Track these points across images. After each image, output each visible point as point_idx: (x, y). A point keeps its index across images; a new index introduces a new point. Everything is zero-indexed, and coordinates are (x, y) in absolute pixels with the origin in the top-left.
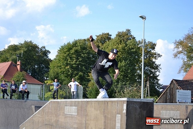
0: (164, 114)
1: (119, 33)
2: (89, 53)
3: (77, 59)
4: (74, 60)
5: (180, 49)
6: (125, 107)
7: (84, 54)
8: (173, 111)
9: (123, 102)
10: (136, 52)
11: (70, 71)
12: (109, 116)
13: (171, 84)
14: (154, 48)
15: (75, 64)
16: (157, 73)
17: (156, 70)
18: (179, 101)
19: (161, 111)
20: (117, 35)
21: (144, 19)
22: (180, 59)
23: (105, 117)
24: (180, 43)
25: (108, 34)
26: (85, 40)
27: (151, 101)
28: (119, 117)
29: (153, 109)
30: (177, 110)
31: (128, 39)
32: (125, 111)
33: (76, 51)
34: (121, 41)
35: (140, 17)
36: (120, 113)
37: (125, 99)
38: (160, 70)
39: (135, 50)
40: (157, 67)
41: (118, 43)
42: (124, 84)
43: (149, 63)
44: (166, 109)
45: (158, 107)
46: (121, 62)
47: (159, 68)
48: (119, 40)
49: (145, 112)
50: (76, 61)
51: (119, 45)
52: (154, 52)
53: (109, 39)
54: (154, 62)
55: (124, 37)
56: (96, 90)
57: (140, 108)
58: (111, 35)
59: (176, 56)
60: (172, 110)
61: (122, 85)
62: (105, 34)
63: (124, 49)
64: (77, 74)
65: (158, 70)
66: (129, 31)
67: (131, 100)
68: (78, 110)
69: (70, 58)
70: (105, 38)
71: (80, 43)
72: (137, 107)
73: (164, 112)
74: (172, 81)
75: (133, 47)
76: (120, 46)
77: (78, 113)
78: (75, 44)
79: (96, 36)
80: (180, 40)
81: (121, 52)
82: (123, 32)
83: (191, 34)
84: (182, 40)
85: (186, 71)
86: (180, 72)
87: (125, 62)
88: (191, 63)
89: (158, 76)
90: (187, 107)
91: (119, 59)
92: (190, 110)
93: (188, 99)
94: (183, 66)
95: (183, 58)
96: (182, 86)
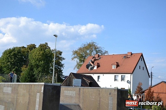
0: (66, 93)
1: (41, 44)
2: (22, 56)
3: (15, 58)
4: (13, 59)
5: (76, 56)
6: (43, 89)
7: (19, 56)
9: (41, 85)
10: (50, 56)
11: (10, 65)
12: (32, 94)
13: (69, 75)
14: (61, 54)
15: (13, 61)
16: (62, 69)
17: (61, 67)
18: (74, 85)
19: (64, 91)
20: (39, 46)
21: (56, 37)
23: (30, 94)
24: (76, 52)
25: (34, 45)
26: (20, 47)
27: (59, 85)
28: (38, 94)
29: (60, 90)
30: (74, 90)
31: (46, 48)
32: (42, 91)
33: (14, 54)
34: (42, 49)
36: (39, 92)
37: (43, 83)
38: (64, 67)
39: (49, 55)
40: (62, 65)
41: (40, 51)
42: (43, 75)
43: (58, 63)
44: (68, 90)
46: (41, 62)
47: (63, 66)
49: (55, 91)
50: (14, 60)
52: (61, 56)
53: (35, 47)
54: (61, 62)
55: (44, 47)
57: (52, 89)
58: (36, 46)
59: (73, 59)
60: (71, 90)
62: (32, 45)
63: (43, 54)
64: (14, 68)
66: (47, 43)
67: (47, 84)
68: (12, 90)
69: (10, 58)
70: (32, 47)
71: (17, 49)
72: (51, 88)
73: (66, 91)
74: (70, 74)
75: (48, 53)
77: (12, 91)
78: (14, 49)
79: (27, 45)
80: (76, 50)
81: (41, 55)
82: (43, 44)
83: (82, 47)
84: (77, 50)
85: (78, 68)
86: (74, 69)
87: (44, 62)
88: (81, 63)
89: (62, 70)
90: (80, 89)
91: (41, 60)
92: (81, 91)
93: (80, 84)
94: (77, 65)
95: (77, 61)
96: (76, 77)
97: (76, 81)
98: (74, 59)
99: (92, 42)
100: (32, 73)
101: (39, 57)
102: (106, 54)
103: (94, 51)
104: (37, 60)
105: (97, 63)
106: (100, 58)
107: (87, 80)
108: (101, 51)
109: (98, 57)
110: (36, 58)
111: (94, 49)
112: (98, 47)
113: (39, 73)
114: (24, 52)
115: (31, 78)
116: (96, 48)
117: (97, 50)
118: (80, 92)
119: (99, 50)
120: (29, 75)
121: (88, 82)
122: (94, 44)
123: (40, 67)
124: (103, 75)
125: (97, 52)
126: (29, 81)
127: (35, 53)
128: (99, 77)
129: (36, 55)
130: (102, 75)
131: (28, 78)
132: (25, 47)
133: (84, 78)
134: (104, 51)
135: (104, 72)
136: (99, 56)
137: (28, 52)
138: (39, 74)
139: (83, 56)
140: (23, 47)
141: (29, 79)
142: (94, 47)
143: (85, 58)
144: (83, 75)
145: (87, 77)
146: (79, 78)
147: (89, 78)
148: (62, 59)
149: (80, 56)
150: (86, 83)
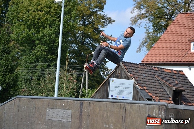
0: (51, 115)
8: (63, 110)
19: (47, 110)
30: (68, 107)
44: (55, 107)
45: (43, 103)
46: (44, 28)
52: (102, 13)
59: (134, 21)
60: (63, 108)
73: (51, 110)
85: (149, 48)
86: (139, 50)
88: (159, 35)
90: (81, 104)
92: (85, 110)
93: (128, 93)
94: (146, 40)
95: (148, 27)
96: (135, 73)
97: (117, 85)
98: (139, 21)
100: (7, 61)
115: (4, 75)
118: (81, 111)
121: (170, 88)
123: (38, 44)
133: (158, 79)
138: (38, 65)
139: (164, 14)
143: (170, 19)
144: (157, 69)
145: (169, 74)
146: (142, 77)
147: (174, 78)
148: (104, 22)
149: (155, 13)
150: (164, 92)
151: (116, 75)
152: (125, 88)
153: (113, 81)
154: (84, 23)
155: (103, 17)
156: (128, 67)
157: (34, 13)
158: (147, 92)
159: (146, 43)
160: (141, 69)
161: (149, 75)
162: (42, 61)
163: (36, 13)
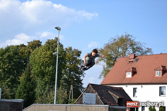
1: (49, 40)
2: (20, 58)
7: (16, 59)
10: (62, 58)
14: (79, 55)
16: (82, 78)
17: (81, 76)
18: (85, 102)
20: (46, 43)
21: (59, 30)
22: (101, 65)
25: (39, 41)
26: (18, 46)
30: (60, 109)
33: (9, 56)
34: (49, 48)
35: (56, 28)
38: (84, 75)
41: (46, 50)
42: (51, 87)
43: (75, 68)
44: (53, 109)
45: (47, 107)
46: (49, 67)
47: (83, 73)
48: (47, 47)
49: (15, 110)
50: (8, 66)
51: (48, 51)
52: (80, 58)
53: (40, 45)
55: (53, 44)
56: (20, 92)
57: (11, 107)
58: (41, 43)
59: (97, 62)
60: (56, 109)
61: (50, 88)
62: (36, 41)
64: (8, 77)
65: (83, 75)
70: (36, 45)
71: (12, 49)
72: (8, 106)
75: (60, 54)
76: (48, 53)
78: (8, 49)
79: (28, 42)
80: (101, 48)
81: (49, 58)
82: (52, 40)
83: (110, 43)
84: (103, 49)
85: (105, 76)
86: (100, 77)
87: (53, 68)
89: (82, 80)
90: (66, 107)
91: (48, 64)
92: (68, 110)
93: (93, 101)
94: (103, 72)
95: (104, 65)
96: (97, 90)
97: (87, 96)
98: (100, 62)
99: (126, 35)
100: (29, 85)
101: (45, 60)
102: (148, 54)
103: (129, 50)
104: (42, 65)
105: (132, 68)
106: (137, 60)
107: (114, 95)
108: (140, 49)
109: (134, 59)
110: (40, 61)
111: (129, 46)
112: (135, 42)
113: (46, 85)
114: (22, 53)
115: (28, 93)
116: (132, 45)
117: (135, 47)
119: (137, 48)
120: (25, 87)
121: (116, 97)
122: (130, 37)
124: (142, 86)
125: (134, 50)
126: (25, 97)
127: (39, 54)
128: (135, 90)
129: (40, 58)
130: (140, 86)
131: (24, 92)
132: (25, 45)
133: (110, 92)
134: (145, 49)
135: (142, 82)
136: (135, 57)
137: (30, 52)
138: (46, 87)
139: (112, 58)
140: (23, 46)
141: (25, 95)
142: (129, 43)
143: (115, 60)
144: (109, 87)
145: (115, 89)
146: (101, 92)
147: (118, 92)
148: (81, 63)
149: (107, 57)
150: (113, 99)
151: (87, 91)
152: (92, 98)
153: (85, 94)
154: (70, 63)
155: (80, 60)
156: (94, 87)
157: (43, 59)
158: (104, 100)
159: (104, 74)
160: (101, 88)
161: (105, 91)
162: (48, 84)
163: (45, 59)
